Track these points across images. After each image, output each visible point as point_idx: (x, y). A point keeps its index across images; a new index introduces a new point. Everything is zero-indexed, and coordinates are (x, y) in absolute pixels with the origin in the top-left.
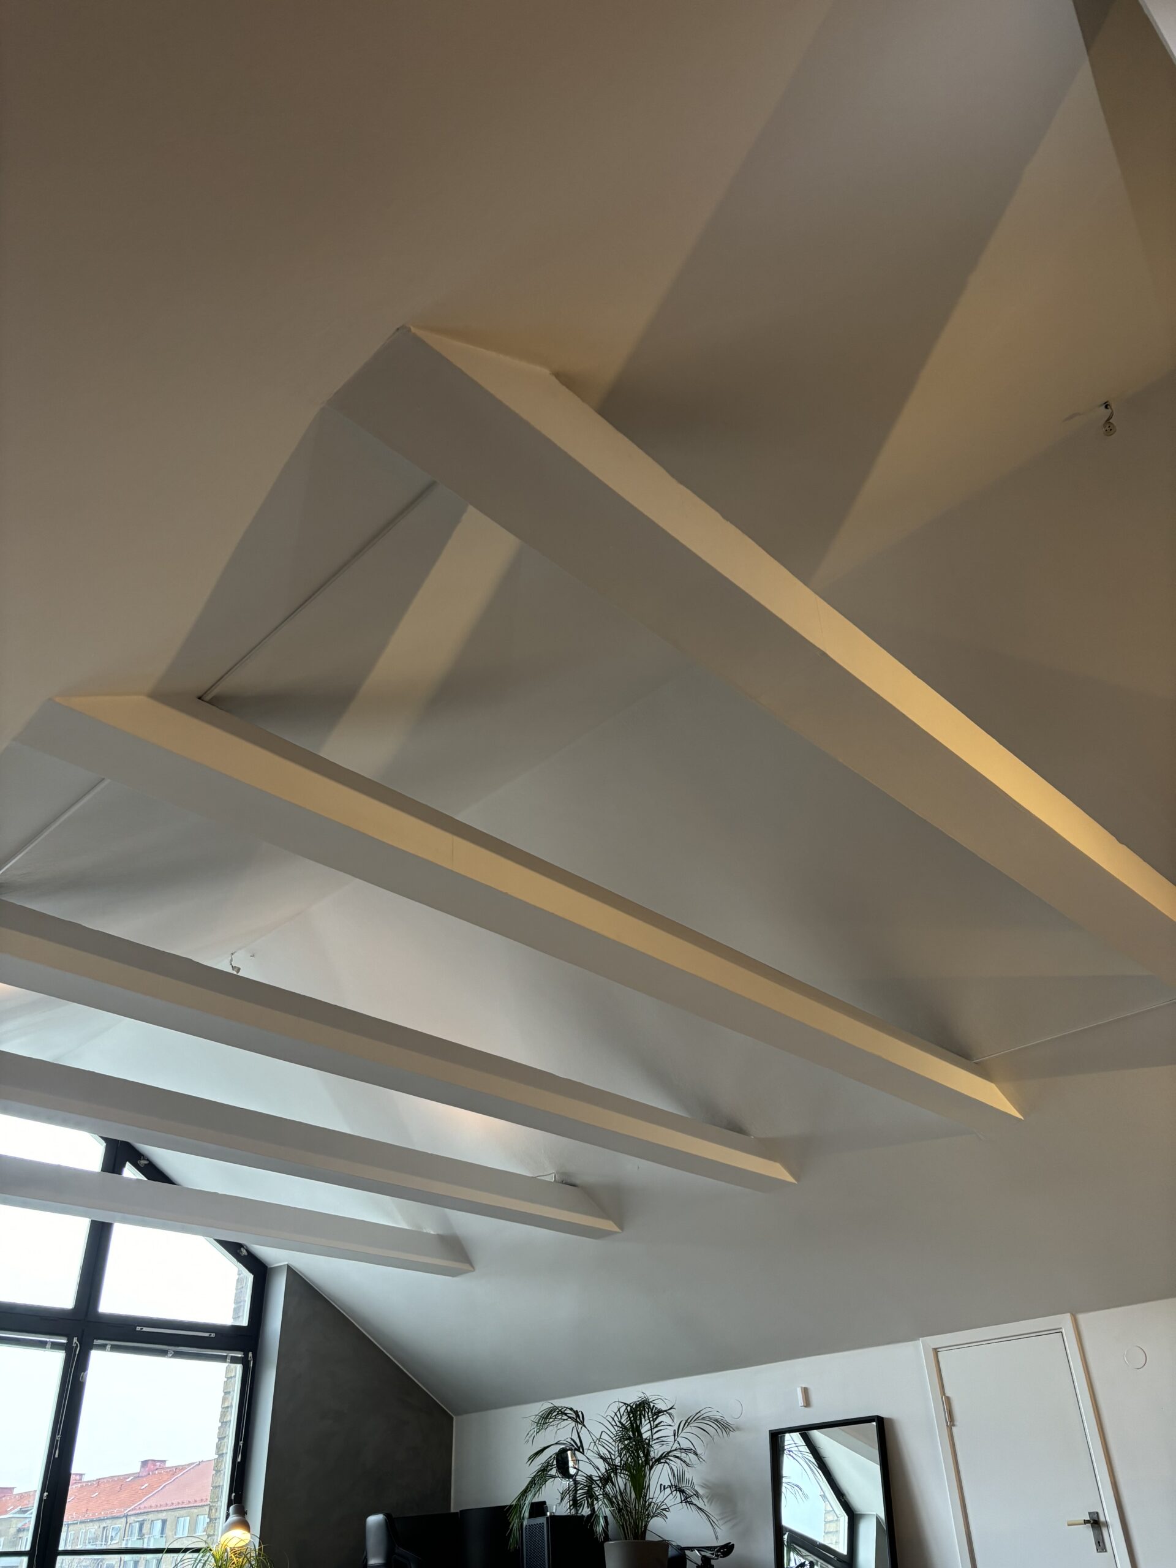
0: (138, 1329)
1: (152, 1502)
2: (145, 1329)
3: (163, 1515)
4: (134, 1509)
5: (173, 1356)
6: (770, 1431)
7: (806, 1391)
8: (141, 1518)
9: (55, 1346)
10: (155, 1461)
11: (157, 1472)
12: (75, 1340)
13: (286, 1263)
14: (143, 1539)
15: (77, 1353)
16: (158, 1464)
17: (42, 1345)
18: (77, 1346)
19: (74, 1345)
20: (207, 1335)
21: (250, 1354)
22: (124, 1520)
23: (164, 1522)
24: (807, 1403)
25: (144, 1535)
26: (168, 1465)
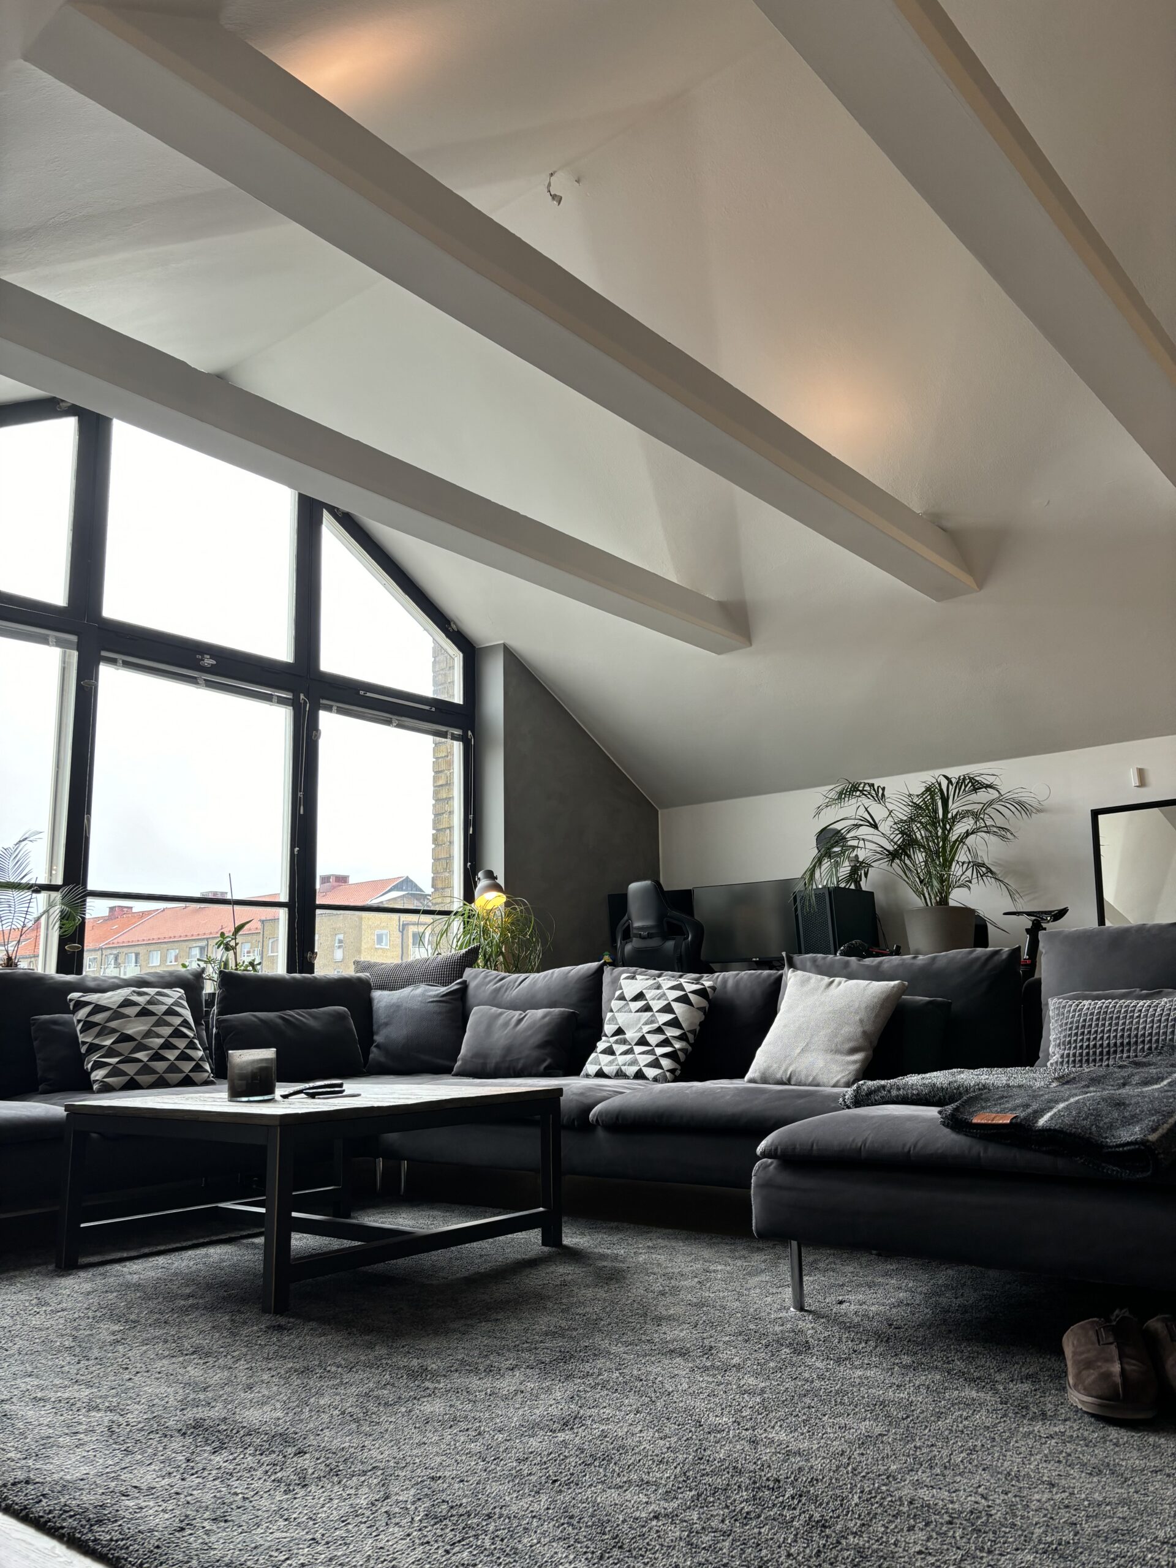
0: (362, 693)
1: (124, 938)
2: (368, 694)
3: (137, 949)
4: (109, 943)
5: (396, 726)
6: (1092, 810)
7: (1141, 773)
8: (115, 952)
9: (281, 701)
10: (122, 907)
11: (125, 916)
12: (302, 696)
13: (502, 642)
14: (119, 968)
15: (307, 709)
16: (125, 909)
17: (267, 698)
18: (305, 703)
19: (302, 701)
20: (427, 708)
21: (470, 733)
22: (99, 953)
23: (137, 955)
24: (1143, 782)
25: (120, 964)
26: (134, 910)
